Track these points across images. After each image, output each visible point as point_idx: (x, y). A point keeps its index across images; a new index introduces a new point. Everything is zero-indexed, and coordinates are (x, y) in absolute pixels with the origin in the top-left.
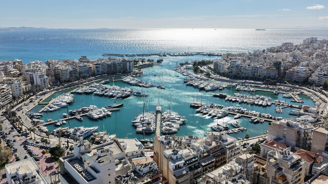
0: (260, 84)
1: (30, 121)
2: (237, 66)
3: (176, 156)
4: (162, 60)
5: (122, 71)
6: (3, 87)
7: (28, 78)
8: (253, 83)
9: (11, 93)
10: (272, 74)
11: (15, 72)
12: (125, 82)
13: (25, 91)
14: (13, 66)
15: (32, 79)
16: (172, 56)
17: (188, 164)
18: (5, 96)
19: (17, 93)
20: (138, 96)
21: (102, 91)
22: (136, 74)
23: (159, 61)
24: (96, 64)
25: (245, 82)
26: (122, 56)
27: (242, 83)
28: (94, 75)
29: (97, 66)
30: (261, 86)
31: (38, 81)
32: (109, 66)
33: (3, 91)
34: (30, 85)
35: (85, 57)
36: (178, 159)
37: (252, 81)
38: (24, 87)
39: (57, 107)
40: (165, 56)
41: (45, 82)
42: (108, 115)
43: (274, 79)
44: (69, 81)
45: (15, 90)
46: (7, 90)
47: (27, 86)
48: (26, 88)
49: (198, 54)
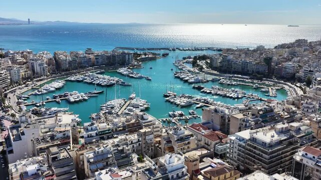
0: (247, 79)
1: (17, 101)
2: (229, 61)
3: (90, 127)
4: (167, 54)
5: (121, 62)
6: (2, 72)
7: (30, 66)
8: (240, 78)
9: (9, 77)
10: (261, 69)
11: (21, 60)
12: (119, 73)
13: (24, 76)
14: (20, 55)
15: (33, 66)
16: (181, 50)
17: (100, 135)
18: (4, 80)
19: (15, 78)
20: (123, 85)
21: (92, 79)
22: (133, 66)
23: (165, 55)
24: (96, 56)
25: (232, 77)
26: (133, 49)
27: (230, 77)
28: (93, 65)
29: (97, 57)
30: (247, 80)
31: (37, 69)
32: (108, 58)
33: (1, 76)
34: (29, 72)
35: (90, 49)
36: (92, 130)
37: (240, 76)
38: (23, 74)
39: (45, 91)
40: (174, 50)
41: (44, 70)
42: (85, 100)
43: (262, 74)
44: (67, 70)
45: (14, 76)
46: (5, 75)
47: (26, 73)
48: (25, 74)
49: (209, 49)
